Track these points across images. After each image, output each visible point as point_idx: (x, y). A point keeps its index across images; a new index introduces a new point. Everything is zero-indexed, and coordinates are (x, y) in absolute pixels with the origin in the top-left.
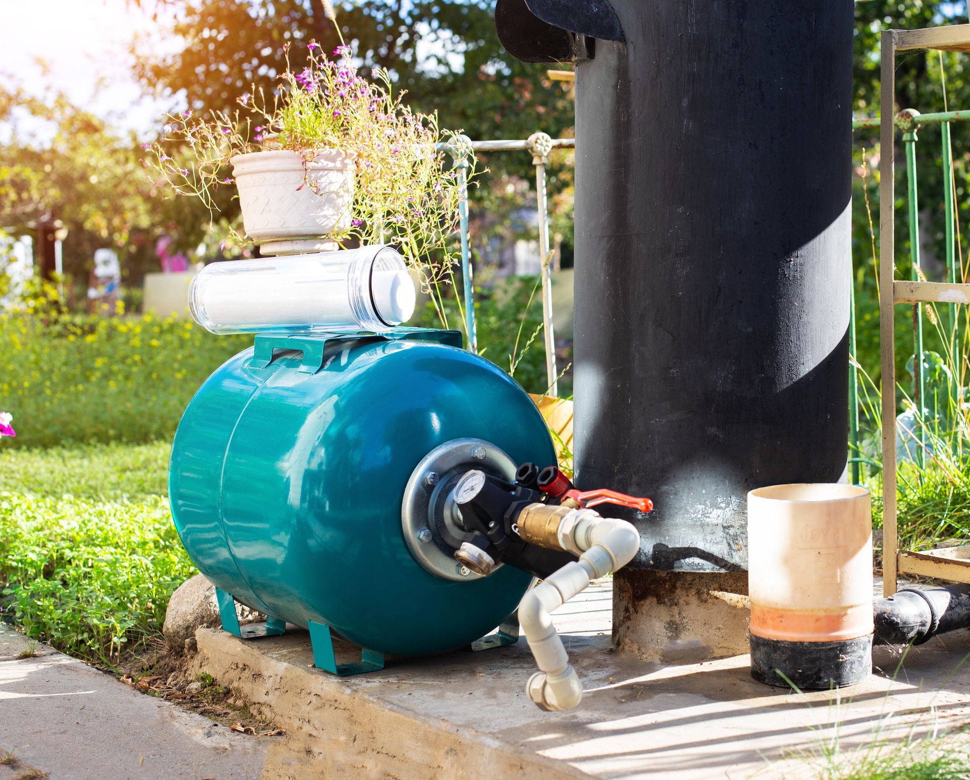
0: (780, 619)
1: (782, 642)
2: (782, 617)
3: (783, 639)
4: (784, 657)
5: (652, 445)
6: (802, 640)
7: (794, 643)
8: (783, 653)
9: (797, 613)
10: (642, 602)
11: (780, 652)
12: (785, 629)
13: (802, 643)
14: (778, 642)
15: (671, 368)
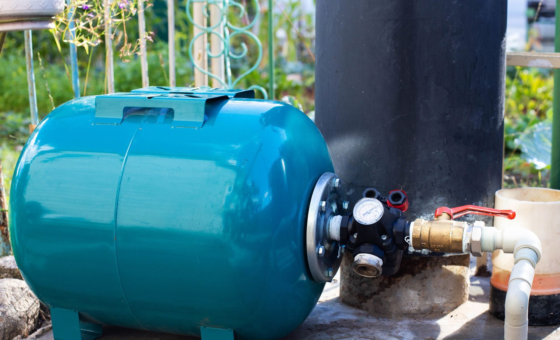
0: (540, 281)
1: (541, 296)
2: (541, 279)
3: (542, 294)
4: (542, 305)
5: (433, 169)
6: (554, 293)
7: (549, 296)
8: (541, 303)
9: (551, 276)
10: (399, 279)
11: (539, 303)
12: (543, 287)
13: (554, 295)
14: (538, 296)
15: (447, 115)
